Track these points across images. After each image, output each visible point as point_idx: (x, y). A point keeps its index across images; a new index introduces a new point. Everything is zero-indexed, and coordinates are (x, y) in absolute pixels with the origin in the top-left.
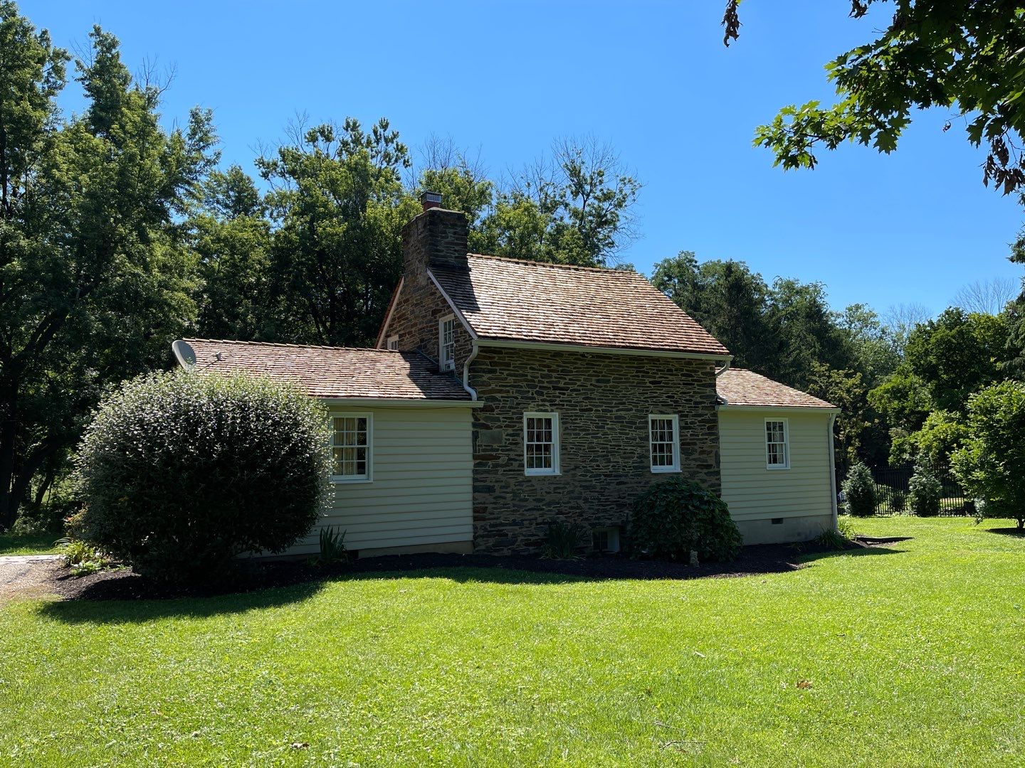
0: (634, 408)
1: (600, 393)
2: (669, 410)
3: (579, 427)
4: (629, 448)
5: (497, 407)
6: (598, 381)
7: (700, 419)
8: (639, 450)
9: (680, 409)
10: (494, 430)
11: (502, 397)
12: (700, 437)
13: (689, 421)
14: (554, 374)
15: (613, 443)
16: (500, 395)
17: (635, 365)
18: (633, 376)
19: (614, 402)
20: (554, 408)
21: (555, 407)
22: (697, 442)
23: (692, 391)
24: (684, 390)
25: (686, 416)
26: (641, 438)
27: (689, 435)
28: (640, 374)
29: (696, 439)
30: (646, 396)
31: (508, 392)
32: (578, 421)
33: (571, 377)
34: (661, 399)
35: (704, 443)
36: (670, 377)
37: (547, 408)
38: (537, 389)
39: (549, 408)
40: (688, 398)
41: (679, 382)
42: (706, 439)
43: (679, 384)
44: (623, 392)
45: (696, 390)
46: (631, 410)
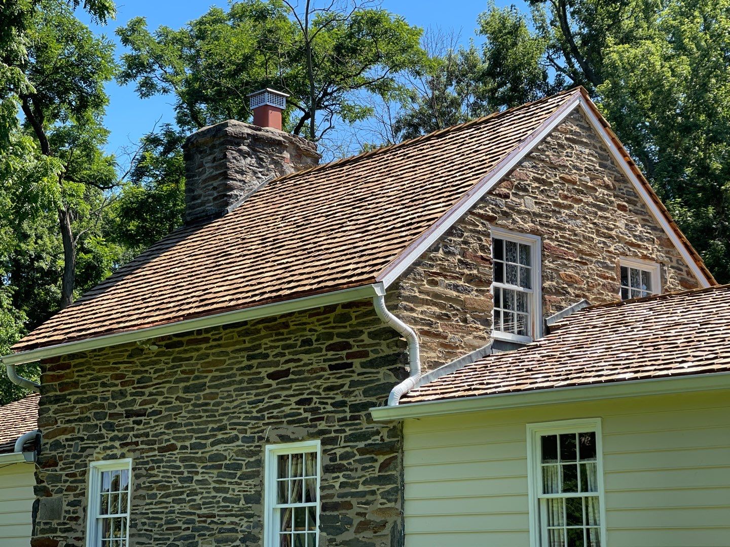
0: (241, 436)
1: (189, 412)
2: (301, 431)
3: (156, 482)
4: (228, 520)
5: (61, 459)
6: (187, 390)
7: (361, 445)
8: (244, 523)
9: (322, 425)
10: (55, 496)
11: (67, 440)
12: (361, 488)
13: (339, 452)
14: (129, 389)
15: (204, 511)
16: (63, 437)
17: (248, 345)
18: (242, 369)
19: (211, 426)
20: (125, 450)
21: (127, 449)
22: (354, 501)
23: (347, 381)
24: (333, 381)
25: (333, 441)
26: (248, 499)
27: (337, 485)
28: (254, 362)
29: (353, 495)
30: (261, 406)
31: (73, 430)
32: (155, 472)
33: (151, 389)
34: (287, 410)
35: (367, 503)
36: (305, 358)
37: (115, 451)
38: (107, 420)
39: (118, 452)
40: (339, 398)
41: (322, 365)
42: (373, 493)
43: (323, 369)
44: (225, 405)
45: (355, 378)
46: (236, 438)
